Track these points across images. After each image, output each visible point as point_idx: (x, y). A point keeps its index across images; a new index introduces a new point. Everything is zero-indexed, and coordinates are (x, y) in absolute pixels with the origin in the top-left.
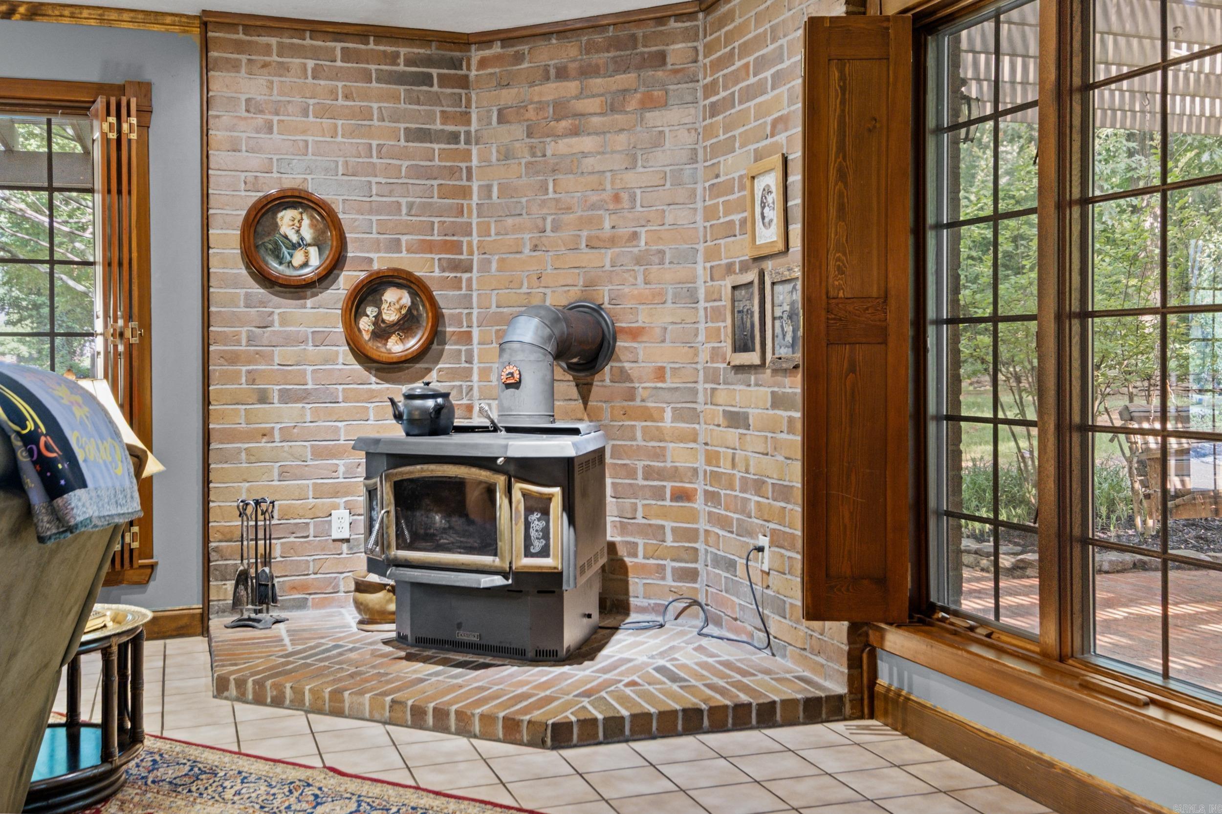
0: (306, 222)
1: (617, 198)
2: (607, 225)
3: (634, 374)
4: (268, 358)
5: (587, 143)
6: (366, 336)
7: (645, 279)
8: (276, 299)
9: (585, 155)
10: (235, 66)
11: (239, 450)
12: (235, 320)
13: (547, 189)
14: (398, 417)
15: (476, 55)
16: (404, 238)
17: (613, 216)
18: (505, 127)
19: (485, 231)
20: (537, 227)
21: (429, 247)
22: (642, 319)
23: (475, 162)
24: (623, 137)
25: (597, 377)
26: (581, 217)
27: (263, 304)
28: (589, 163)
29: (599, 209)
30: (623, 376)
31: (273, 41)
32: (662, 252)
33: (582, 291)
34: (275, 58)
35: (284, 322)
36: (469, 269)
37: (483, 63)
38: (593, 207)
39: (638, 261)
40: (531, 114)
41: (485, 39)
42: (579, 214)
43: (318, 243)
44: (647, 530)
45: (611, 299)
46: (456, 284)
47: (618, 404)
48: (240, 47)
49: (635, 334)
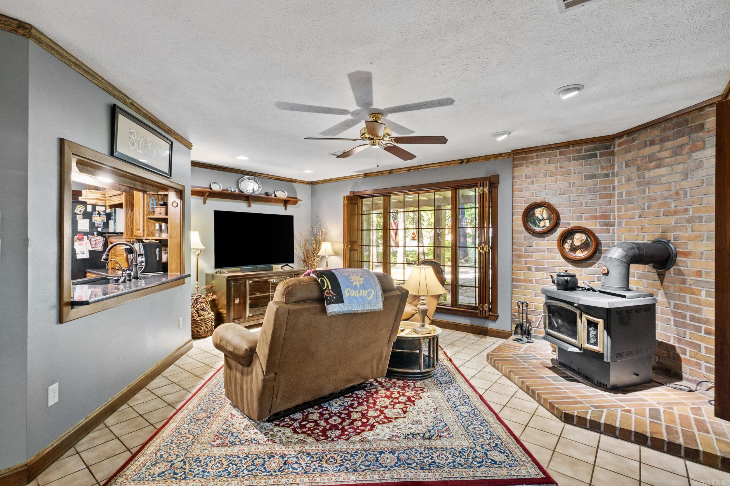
0: (545, 212)
1: (677, 193)
2: (673, 206)
3: (685, 272)
4: (531, 257)
5: (663, 171)
6: (567, 250)
7: (692, 230)
8: (534, 238)
9: (662, 176)
10: (522, 165)
11: (521, 285)
12: (520, 244)
13: (645, 192)
14: (553, 282)
15: (617, 142)
16: (584, 215)
17: (675, 202)
18: (627, 169)
19: (619, 210)
20: (641, 208)
21: (595, 218)
22: (690, 247)
23: (616, 183)
24: (681, 166)
25: (667, 272)
26: (660, 203)
27: (529, 239)
28: (664, 179)
29: (669, 199)
30: (680, 273)
31: (534, 154)
32: (701, 218)
33: (661, 234)
34: (535, 160)
35: (537, 245)
36: (613, 225)
37: (620, 145)
38: (666, 198)
39: (688, 221)
40: (639, 162)
41: (620, 135)
42: (660, 201)
43: (549, 219)
44: (690, 344)
45: (674, 239)
46: (608, 231)
47: (677, 285)
48: (523, 159)
49: (686, 254)
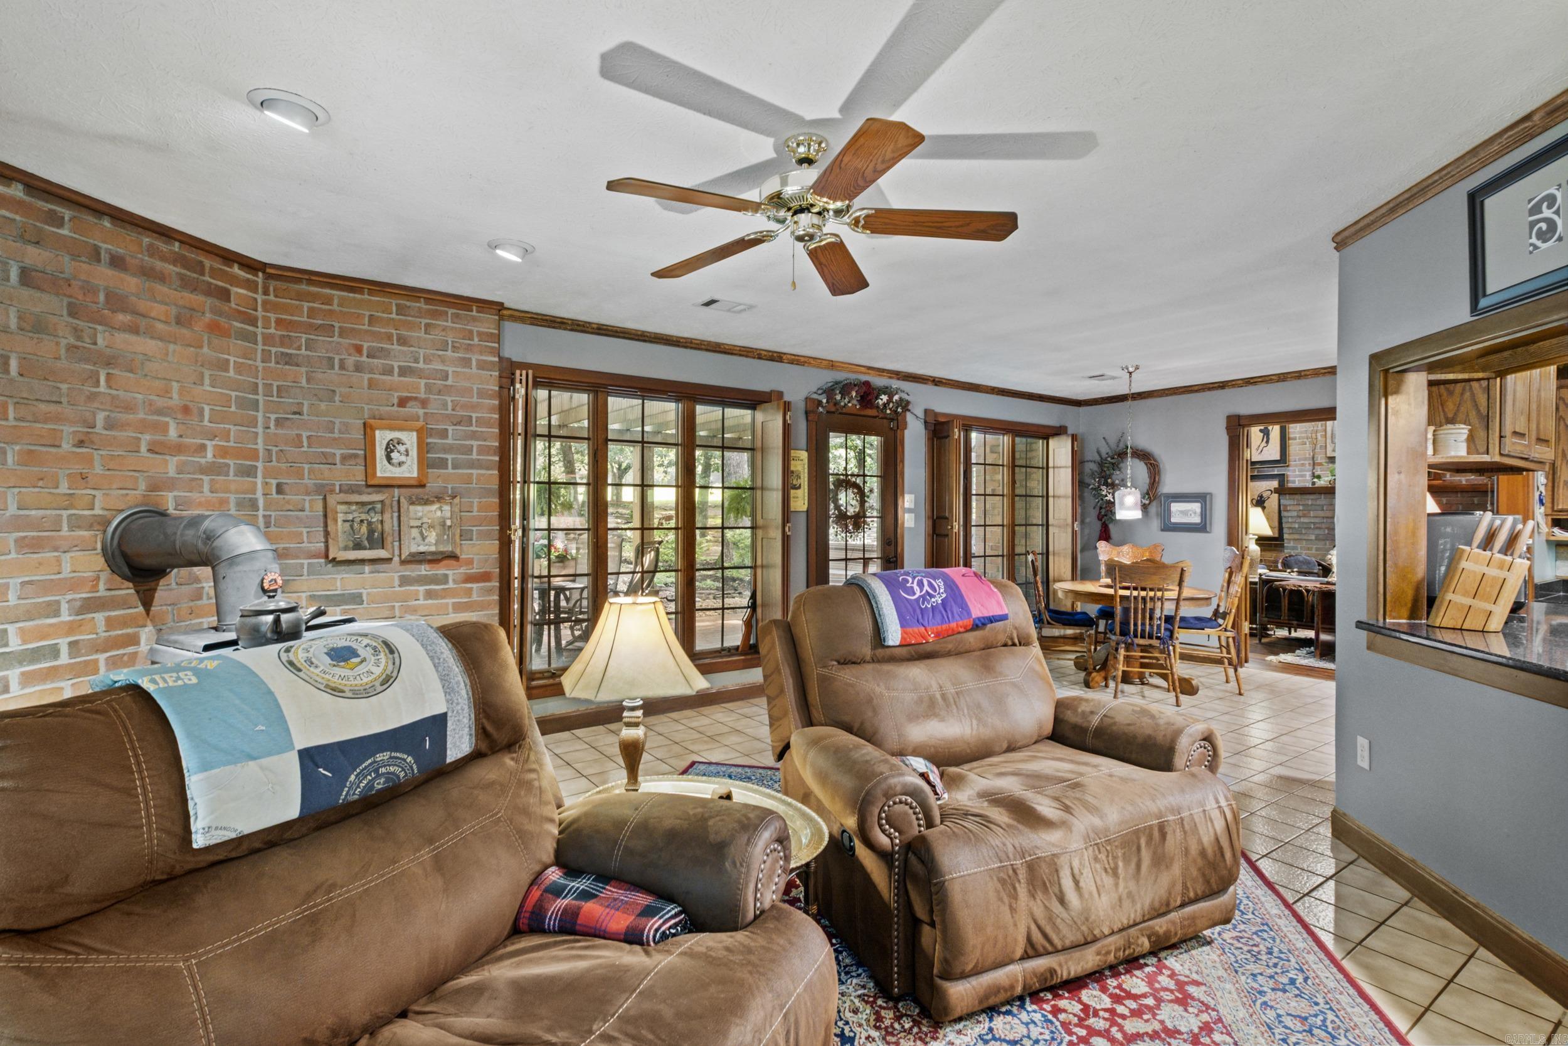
1: (185, 409)
2: (173, 433)
5: (150, 346)
7: (211, 488)
9: (149, 358)
13: (98, 381)
17: (180, 426)
20: (85, 421)
25: (162, 582)
26: (143, 421)
28: (153, 367)
29: (166, 415)
32: (227, 466)
33: (144, 496)
38: (160, 412)
40: (75, 291)
42: (141, 415)
45: (177, 505)
47: (184, 605)
